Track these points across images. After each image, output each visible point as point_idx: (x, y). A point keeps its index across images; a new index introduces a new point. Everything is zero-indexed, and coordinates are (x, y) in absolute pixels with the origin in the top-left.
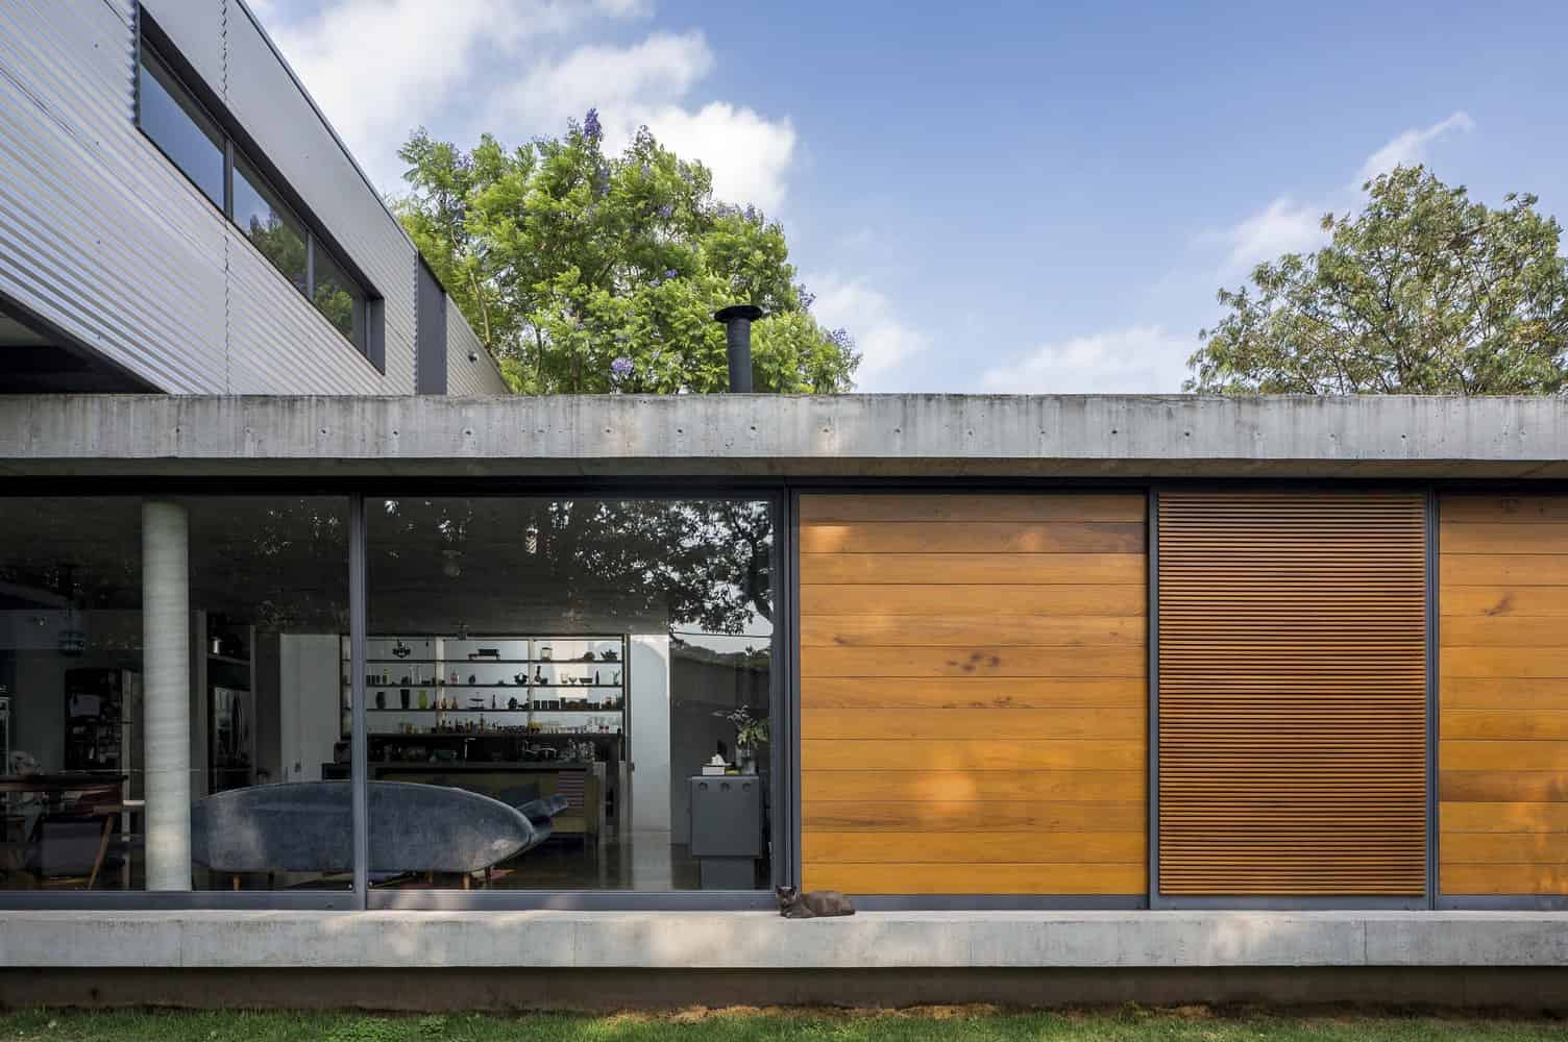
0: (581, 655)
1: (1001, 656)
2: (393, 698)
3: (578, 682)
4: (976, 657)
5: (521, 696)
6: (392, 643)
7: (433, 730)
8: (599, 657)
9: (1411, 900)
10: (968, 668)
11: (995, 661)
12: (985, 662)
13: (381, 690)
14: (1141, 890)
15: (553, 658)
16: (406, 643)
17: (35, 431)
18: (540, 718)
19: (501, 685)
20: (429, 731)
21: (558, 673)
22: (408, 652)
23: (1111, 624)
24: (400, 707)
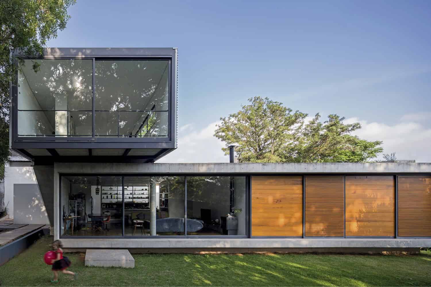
0: (141, 189)
1: (281, 200)
2: (109, 196)
3: (141, 194)
4: (278, 201)
5: (131, 196)
6: (110, 187)
7: (117, 202)
8: (144, 190)
9: (341, 237)
10: (277, 202)
11: (281, 201)
12: (279, 201)
13: (107, 195)
14: (302, 235)
15: (136, 190)
16: (112, 187)
17: (148, 169)
18: (134, 200)
19: (128, 194)
20: (115, 203)
21: (137, 192)
22: (112, 189)
23: (298, 195)
24: (111, 198)
